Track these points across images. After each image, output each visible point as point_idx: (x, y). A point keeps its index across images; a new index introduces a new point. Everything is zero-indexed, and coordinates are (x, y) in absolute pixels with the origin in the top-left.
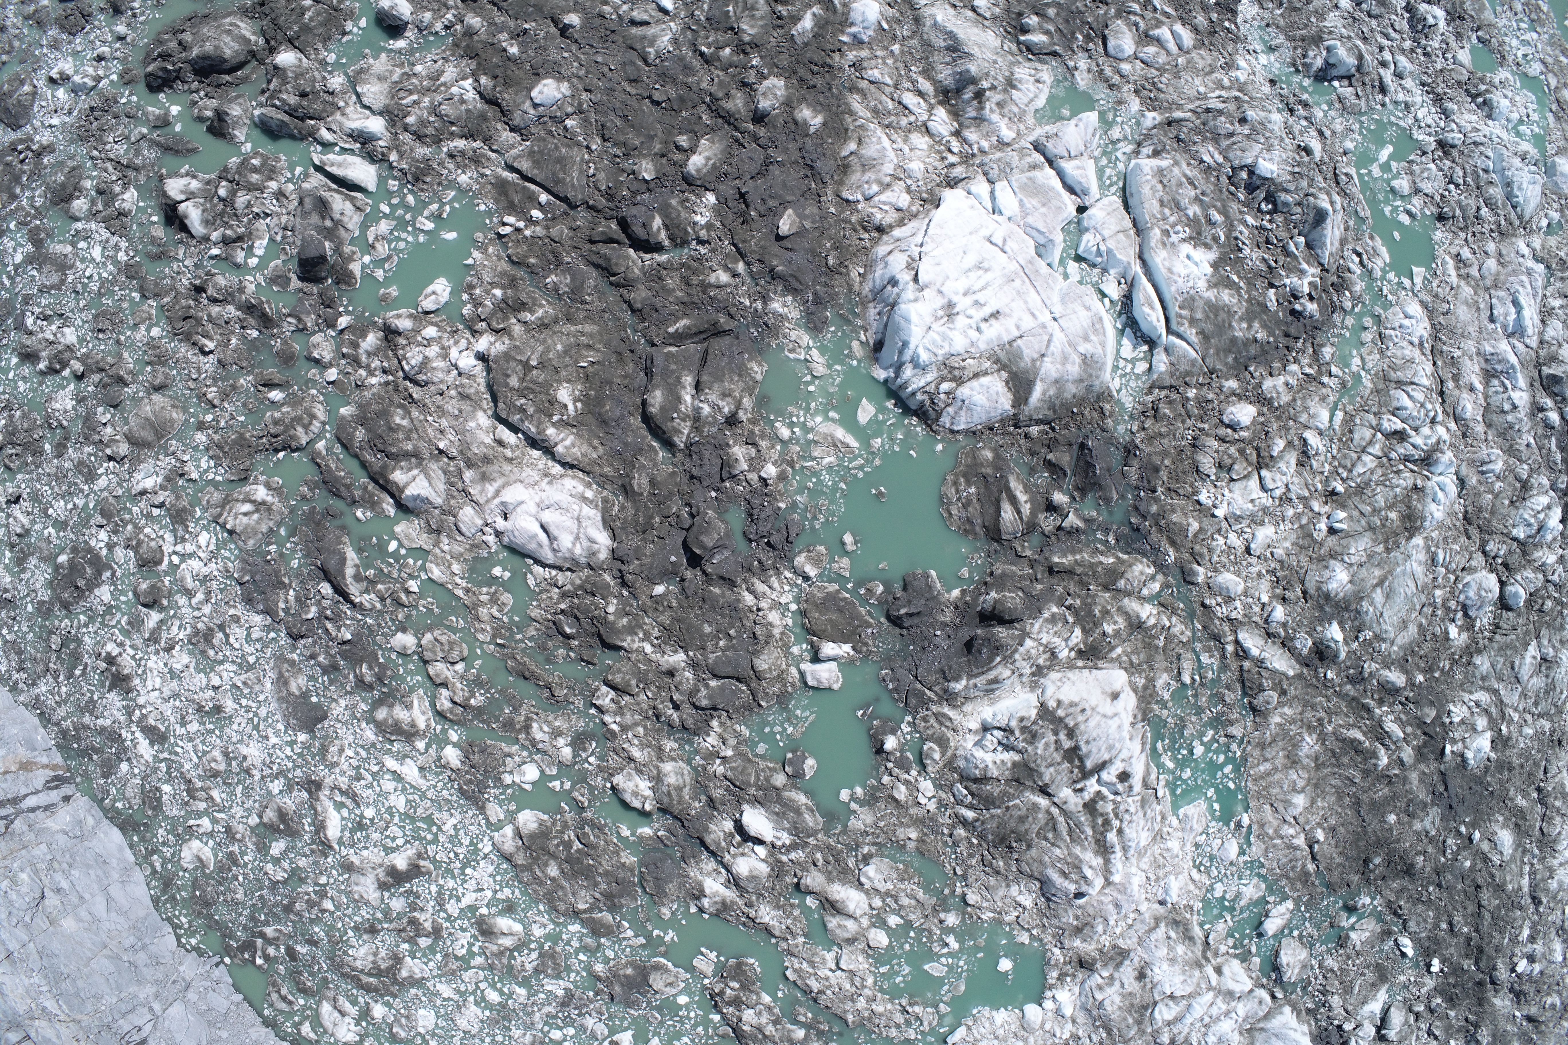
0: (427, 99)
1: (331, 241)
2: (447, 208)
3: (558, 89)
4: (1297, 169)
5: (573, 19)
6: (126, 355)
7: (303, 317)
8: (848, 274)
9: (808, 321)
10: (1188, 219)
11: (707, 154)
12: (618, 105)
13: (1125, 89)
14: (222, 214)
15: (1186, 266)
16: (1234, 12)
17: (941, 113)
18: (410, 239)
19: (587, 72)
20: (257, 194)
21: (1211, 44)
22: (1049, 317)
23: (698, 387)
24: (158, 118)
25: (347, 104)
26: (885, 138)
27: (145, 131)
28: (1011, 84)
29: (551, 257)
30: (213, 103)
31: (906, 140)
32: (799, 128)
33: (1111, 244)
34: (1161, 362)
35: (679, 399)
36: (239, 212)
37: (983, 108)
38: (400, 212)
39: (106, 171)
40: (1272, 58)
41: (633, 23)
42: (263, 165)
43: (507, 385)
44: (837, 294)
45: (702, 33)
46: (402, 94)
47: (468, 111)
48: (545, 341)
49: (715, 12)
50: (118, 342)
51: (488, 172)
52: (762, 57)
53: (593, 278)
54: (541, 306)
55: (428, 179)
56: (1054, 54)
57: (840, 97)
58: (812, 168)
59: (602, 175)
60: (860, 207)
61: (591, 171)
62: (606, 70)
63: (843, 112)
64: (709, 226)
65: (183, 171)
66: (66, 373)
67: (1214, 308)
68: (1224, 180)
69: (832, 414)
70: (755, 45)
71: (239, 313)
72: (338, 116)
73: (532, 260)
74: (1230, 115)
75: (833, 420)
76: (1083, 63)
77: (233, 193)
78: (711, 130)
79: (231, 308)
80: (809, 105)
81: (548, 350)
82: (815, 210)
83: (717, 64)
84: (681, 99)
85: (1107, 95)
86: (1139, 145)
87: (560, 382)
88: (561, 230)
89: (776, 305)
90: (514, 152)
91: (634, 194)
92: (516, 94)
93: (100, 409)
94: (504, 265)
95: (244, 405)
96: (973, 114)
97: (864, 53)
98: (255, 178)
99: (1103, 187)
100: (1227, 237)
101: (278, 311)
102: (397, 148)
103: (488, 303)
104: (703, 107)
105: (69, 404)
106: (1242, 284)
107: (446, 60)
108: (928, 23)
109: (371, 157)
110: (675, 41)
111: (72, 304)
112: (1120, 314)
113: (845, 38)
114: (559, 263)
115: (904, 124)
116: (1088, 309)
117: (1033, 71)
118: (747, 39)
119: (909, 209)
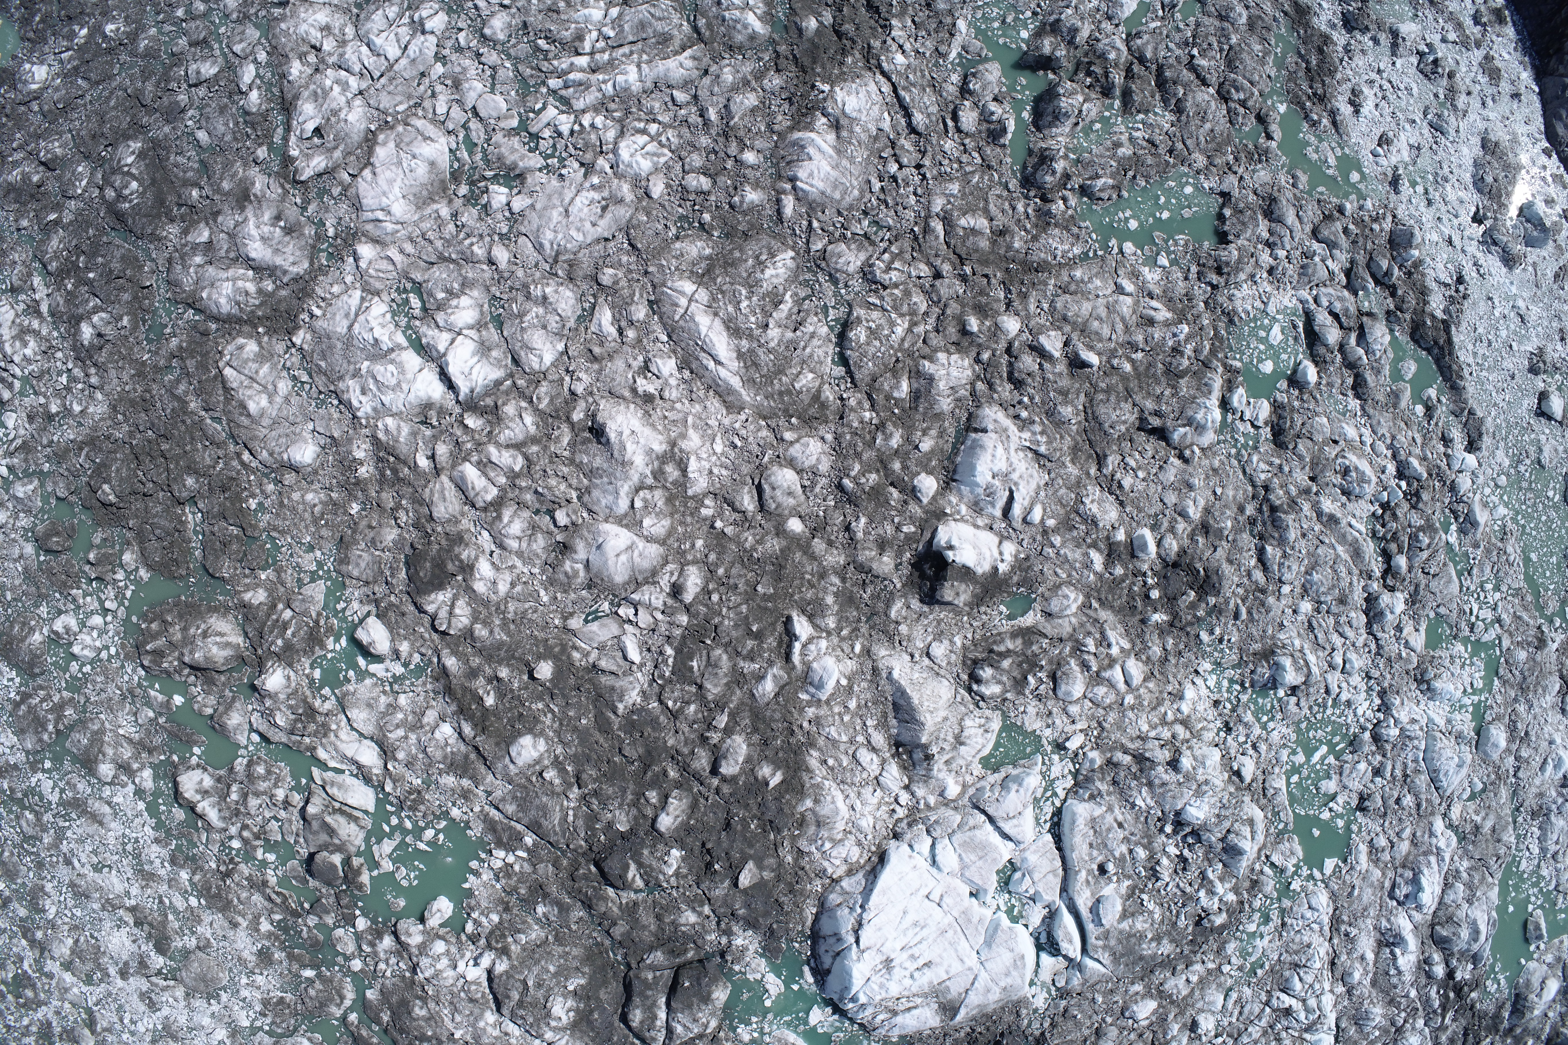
0: (413, 737)
1: (339, 853)
3: (534, 747)
4: (1224, 813)
5: (544, 669)
7: (325, 917)
8: (801, 913)
9: (765, 951)
11: (675, 814)
14: (237, 813)
17: (893, 769)
19: (561, 725)
21: (1160, 673)
23: (669, 1005)
25: (339, 727)
26: (839, 797)
27: (151, 715)
29: (538, 889)
31: (858, 795)
32: (759, 785)
33: (1040, 886)
35: (655, 1017)
36: (252, 813)
37: (931, 770)
41: (602, 671)
42: (268, 773)
45: (668, 687)
46: (389, 727)
47: (452, 754)
48: (538, 961)
49: (680, 667)
51: (477, 810)
54: (533, 929)
55: (423, 809)
56: (1005, 701)
57: (797, 754)
58: (771, 822)
59: (580, 823)
60: (813, 858)
61: (571, 819)
63: (800, 770)
64: (678, 874)
67: (1125, 936)
68: (1153, 819)
70: (719, 703)
72: (332, 739)
73: (522, 892)
76: (1032, 707)
77: (245, 797)
78: (678, 785)
80: (769, 763)
81: (542, 972)
82: (773, 861)
83: (683, 720)
87: (553, 998)
88: (546, 867)
89: (739, 941)
90: (498, 794)
91: (609, 841)
92: (497, 745)
94: (498, 893)
96: (923, 773)
97: (823, 711)
98: (263, 786)
99: (1037, 826)
102: (391, 777)
103: (486, 925)
104: (671, 762)
106: (1156, 909)
108: (884, 675)
109: (367, 780)
110: (642, 693)
112: (1040, 934)
114: (546, 895)
115: (857, 780)
116: (1012, 950)
117: (983, 721)
118: (710, 697)
119: (858, 862)
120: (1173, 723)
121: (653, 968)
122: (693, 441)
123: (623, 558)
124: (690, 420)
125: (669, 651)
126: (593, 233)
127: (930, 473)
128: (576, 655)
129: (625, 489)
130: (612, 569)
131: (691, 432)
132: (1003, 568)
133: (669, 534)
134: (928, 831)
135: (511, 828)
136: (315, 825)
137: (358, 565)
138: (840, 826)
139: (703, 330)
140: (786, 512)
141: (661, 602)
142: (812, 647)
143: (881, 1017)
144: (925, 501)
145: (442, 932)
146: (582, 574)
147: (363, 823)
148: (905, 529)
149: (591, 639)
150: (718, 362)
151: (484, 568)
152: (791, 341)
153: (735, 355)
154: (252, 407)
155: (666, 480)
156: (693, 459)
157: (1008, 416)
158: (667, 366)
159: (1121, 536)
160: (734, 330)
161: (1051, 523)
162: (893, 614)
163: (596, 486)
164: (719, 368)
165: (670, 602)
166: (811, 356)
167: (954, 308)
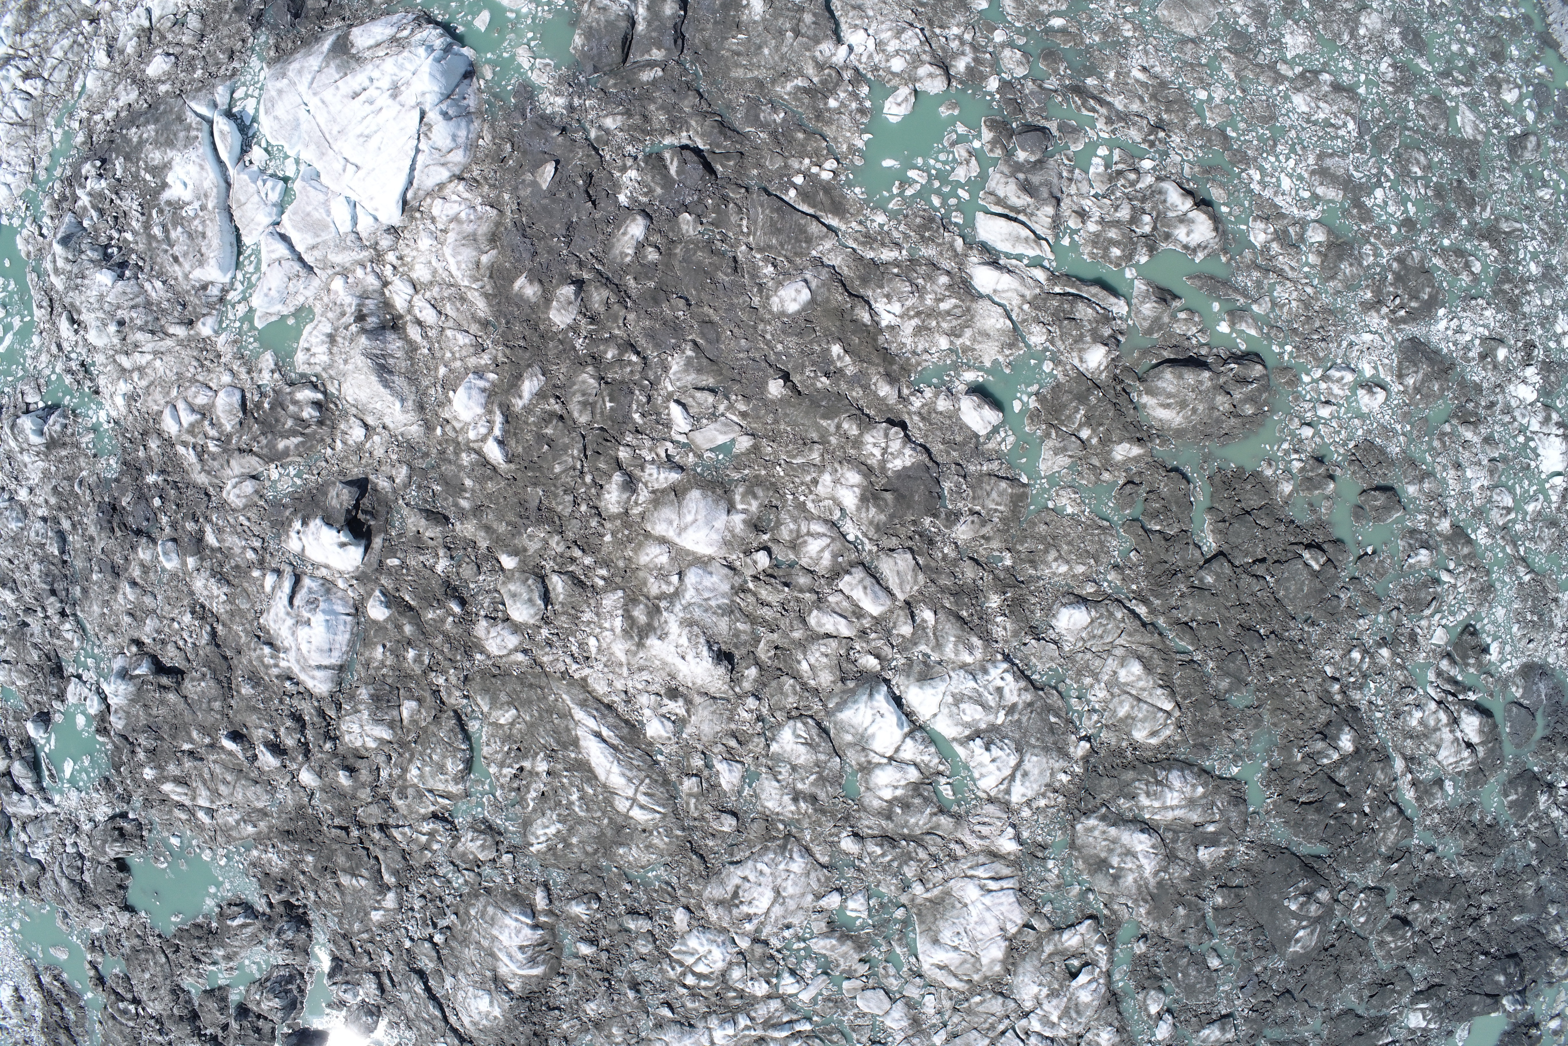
0: (929, 302)
1: (1017, 163)
2: (895, 191)
3: (782, 301)
4: (79, 281)
5: (775, 388)
6: (1232, 76)
7: (1037, 89)
8: (494, 138)
9: (532, 92)
10: (182, 225)
11: (626, 238)
12: (721, 293)
13: (229, 356)
14: (1144, 200)
15: (188, 173)
16: (125, 463)
17: (400, 304)
18: (932, 162)
19: (755, 328)
20: (1108, 218)
21: (147, 421)
22: (311, 107)
23: (633, 23)
24: (1242, 319)
25: (1021, 308)
26: (453, 269)
27: (1255, 307)
28: (332, 338)
29: (782, 139)
30: (1179, 329)
31: (435, 272)
32: (537, 276)
33: (252, 188)
34: (221, 94)
35: (649, 8)
36: (1126, 201)
37: (358, 305)
38: (946, 189)
39: (1292, 268)
40: (94, 420)
41: (712, 391)
42: (1106, 250)
43: (814, 15)
44: (504, 119)
45: (637, 377)
46: (958, 311)
47: (881, 287)
48: (783, 58)
49: (624, 401)
50: (1243, 91)
51: (854, 224)
52: (574, 348)
53: (738, 118)
54: (789, 94)
55: (918, 220)
56: (291, 384)
57: (499, 313)
58: (524, 236)
59: (734, 219)
60: (480, 200)
61: (745, 222)
62: (735, 330)
63: (495, 296)
64: (624, 169)
65: (1200, 256)
66: (1298, 70)
67: (170, 143)
68: (147, 269)
69: (512, 16)
70: (581, 364)
71: (1109, 99)
72: (1028, 294)
73: (800, 136)
74: (131, 328)
75: (511, 11)
76: (266, 378)
77: (1134, 219)
78: (625, 269)
79: (1120, 107)
80: (527, 301)
81: (777, 48)
82: (522, 193)
83: (620, 341)
84: (656, 302)
85: (246, 348)
86: (222, 300)
87: (764, 19)
88: (774, 164)
89: (560, 101)
90: (828, 244)
91: (700, 201)
92: (828, 300)
93: (1252, 30)
94: (829, 131)
95: (1092, 18)
96: (367, 301)
97: (472, 361)
98: (1113, 234)
99: (257, 252)
100: (150, 215)
101: (1066, 99)
102: (956, 255)
103: (842, 95)
104: (633, 293)
105: (1288, 39)
106: (142, 173)
107: (914, 353)
108: (410, 403)
109: (985, 248)
110: (666, 369)
111: (1305, 135)
112: (253, 137)
113: (492, 376)
114: (773, 134)
115: (436, 289)
116: (276, 118)
117: (312, 361)
118: (590, 369)
119: (433, 199)
120: (133, 371)
121: (651, 64)
122: (620, 649)
123: (689, 518)
124: (625, 671)
125: (636, 416)
126: (746, 870)
127: (375, 622)
128: (742, 407)
129: (690, 595)
130: (702, 504)
131: (623, 658)
132: (297, 525)
133: (640, 545)
134: (360, 239)
135: (814, 207)
136: (1045, 194)
137: (1000, 494)
138: (451, 237)
139: (616, 769)
140: (517, 575)
141: (647, 471)
142: (483, 431)
143: (405, 33)
144: (377, 593)
145: (895, 82)
146: (738, 498)
147: (991, 198)
148: (396, 562)
149: (726, 425)
150: (598, 735)
151: (850, 499)
152: (525, 757)
153: (582, 743)
154: (1136, 668)
155: (646, 606)
156: (618, 630)
157: (303, 683)
158: (655, 729)
159: (191, 562)
160: (584, 768)
161: (256, 573)
162: (404, 470)
163: (723, 595)
164: (596, 728)
165: (637, 472)
166: (503, 743)
167: (365, 794)
